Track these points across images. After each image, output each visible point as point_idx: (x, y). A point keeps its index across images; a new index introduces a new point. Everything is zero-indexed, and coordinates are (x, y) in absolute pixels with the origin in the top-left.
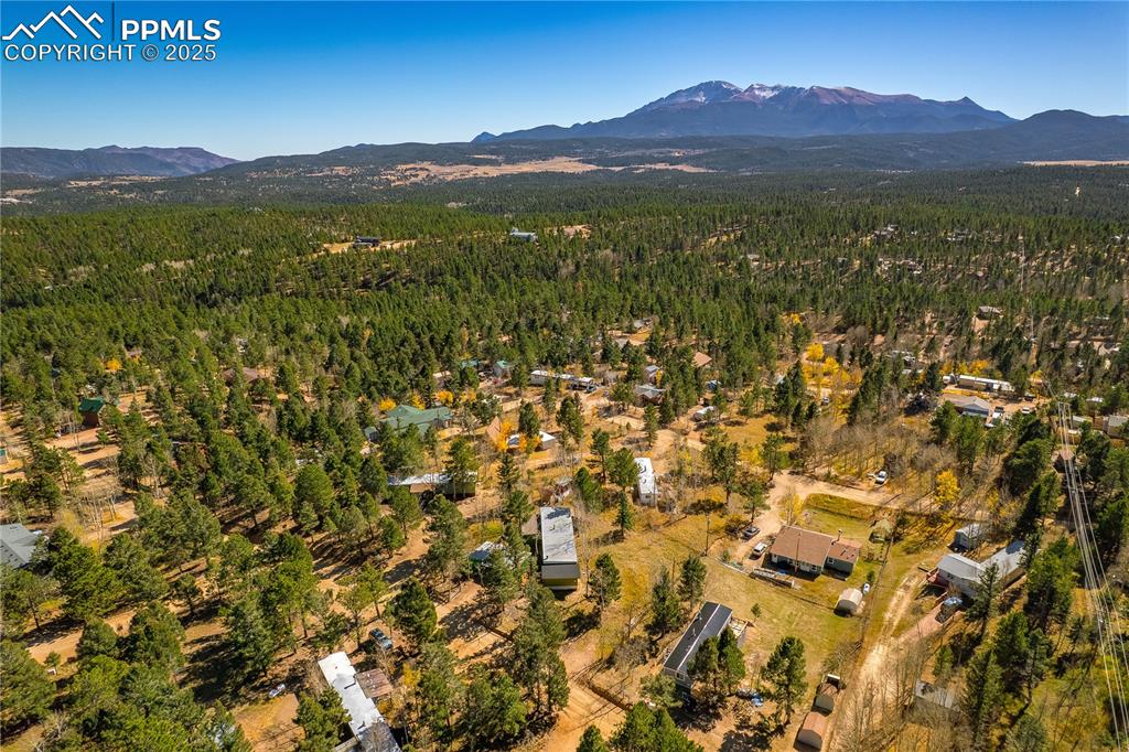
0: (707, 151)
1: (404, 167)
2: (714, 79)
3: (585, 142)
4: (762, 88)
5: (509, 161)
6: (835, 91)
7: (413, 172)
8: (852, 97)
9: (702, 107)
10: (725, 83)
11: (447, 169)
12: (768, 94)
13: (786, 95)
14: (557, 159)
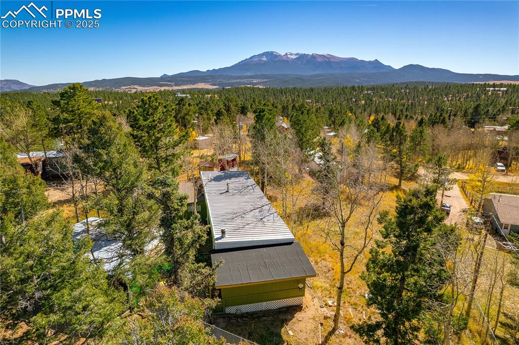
0: (269, 80)
1: (125, 88)
2: (270, 51)
3: (212, 77)
4: (291, 54)
5: (176, 85)
6: (323, 55)
7: (129, 89)
8: (330, 58)
9: (265, 62)
10: (275, 52)
11: (147, 88)
12: (294, 57)
13: (302, 57)
14: (200, 84)
